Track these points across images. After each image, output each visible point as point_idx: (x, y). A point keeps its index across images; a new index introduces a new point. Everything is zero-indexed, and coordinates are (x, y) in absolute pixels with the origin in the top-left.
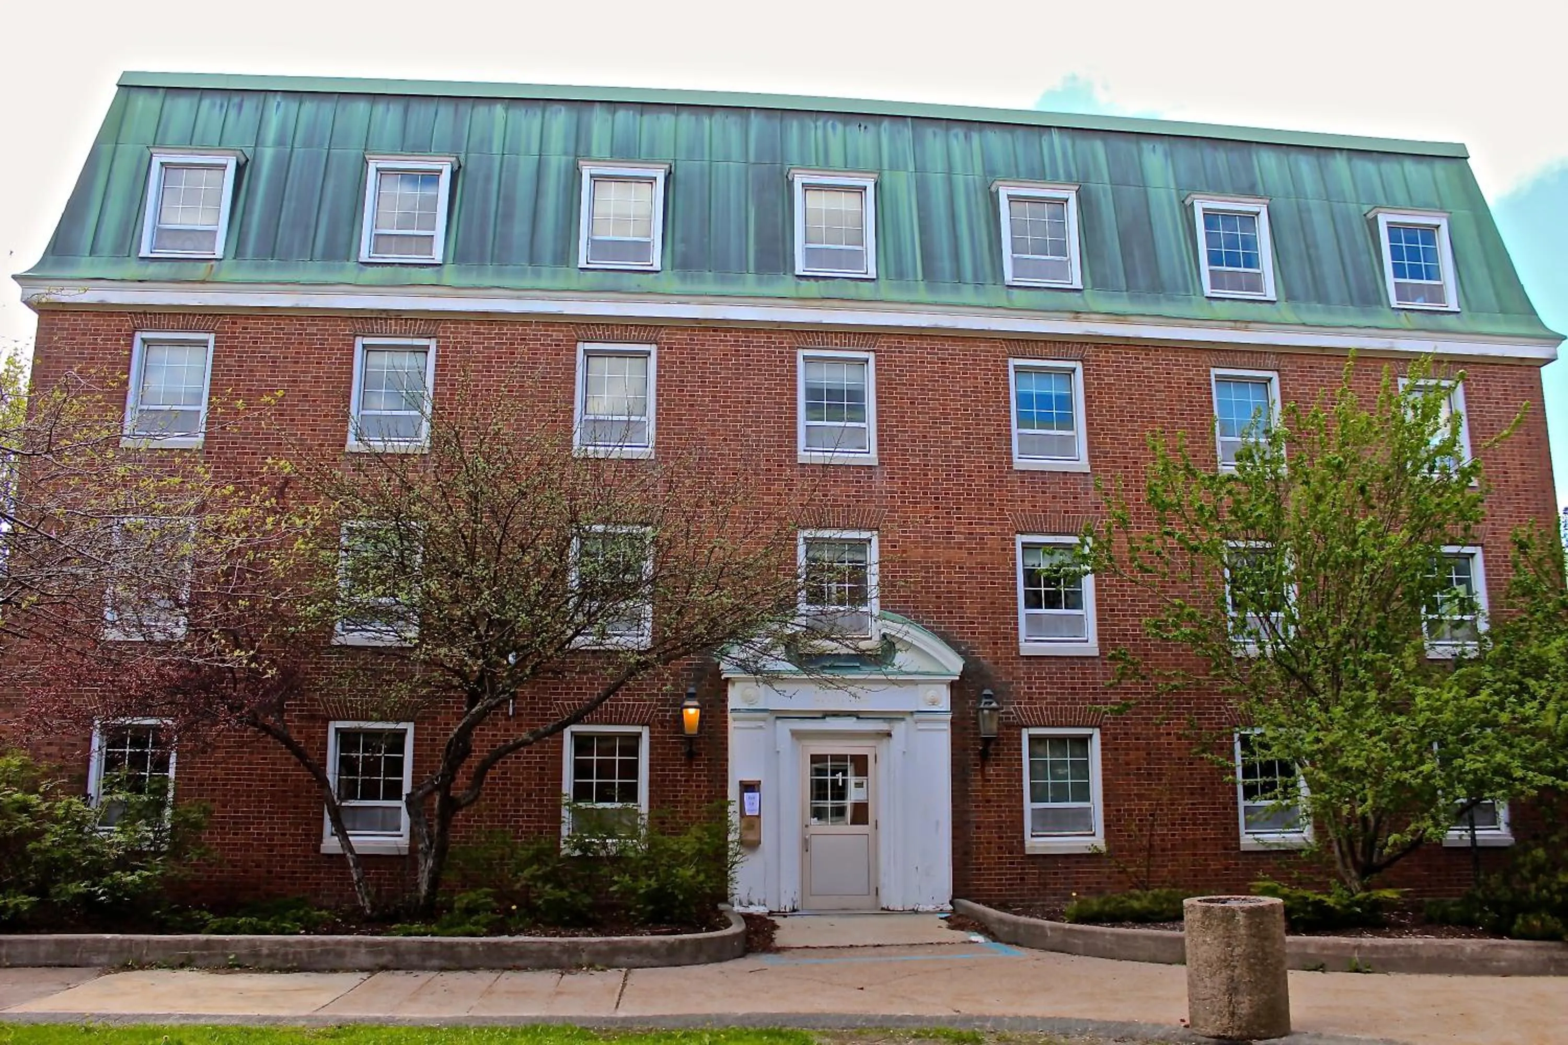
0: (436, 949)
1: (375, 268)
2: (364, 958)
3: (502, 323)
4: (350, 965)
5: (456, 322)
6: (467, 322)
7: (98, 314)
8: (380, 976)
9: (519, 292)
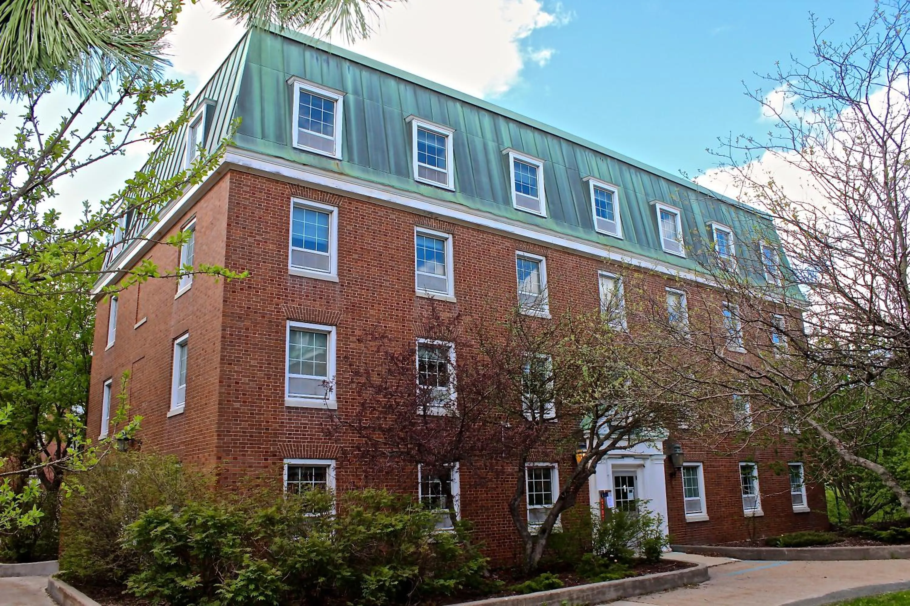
0: (637, 584)
1: (426, 186)
2: (613, 594)
3: (484, 232)
4: (608, 599)
5: (463, 227)
6: (468, 228)
7: (269, 180)
8: (643, 597)
9: (497, 217)
